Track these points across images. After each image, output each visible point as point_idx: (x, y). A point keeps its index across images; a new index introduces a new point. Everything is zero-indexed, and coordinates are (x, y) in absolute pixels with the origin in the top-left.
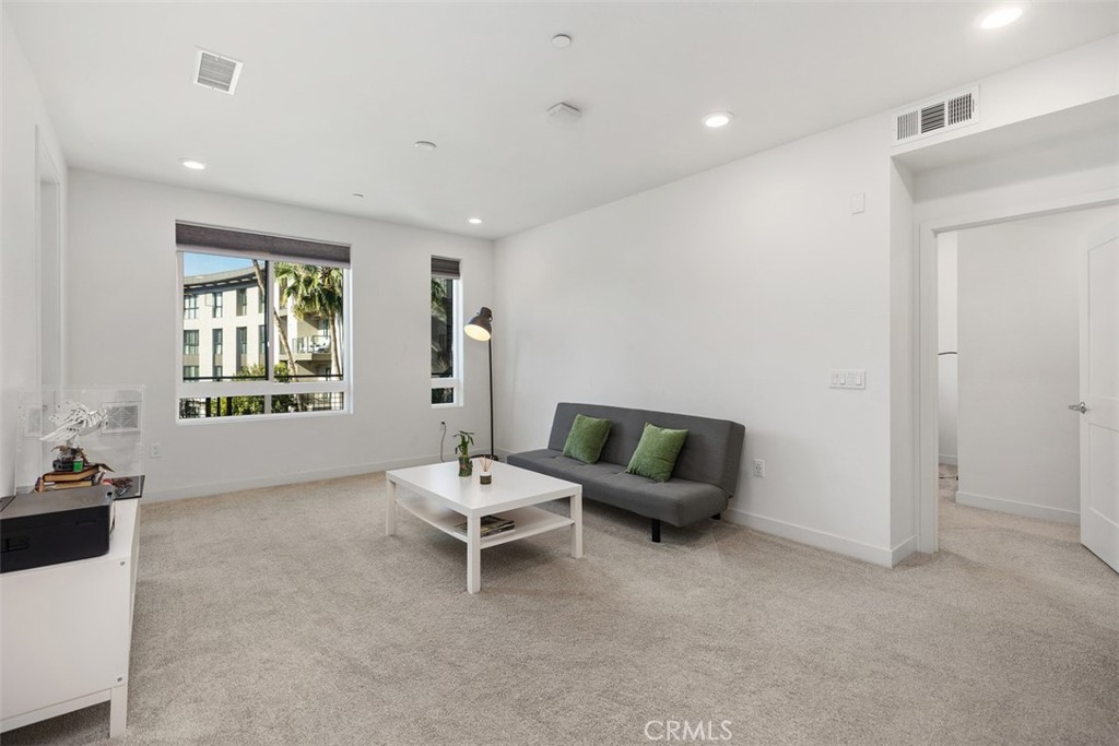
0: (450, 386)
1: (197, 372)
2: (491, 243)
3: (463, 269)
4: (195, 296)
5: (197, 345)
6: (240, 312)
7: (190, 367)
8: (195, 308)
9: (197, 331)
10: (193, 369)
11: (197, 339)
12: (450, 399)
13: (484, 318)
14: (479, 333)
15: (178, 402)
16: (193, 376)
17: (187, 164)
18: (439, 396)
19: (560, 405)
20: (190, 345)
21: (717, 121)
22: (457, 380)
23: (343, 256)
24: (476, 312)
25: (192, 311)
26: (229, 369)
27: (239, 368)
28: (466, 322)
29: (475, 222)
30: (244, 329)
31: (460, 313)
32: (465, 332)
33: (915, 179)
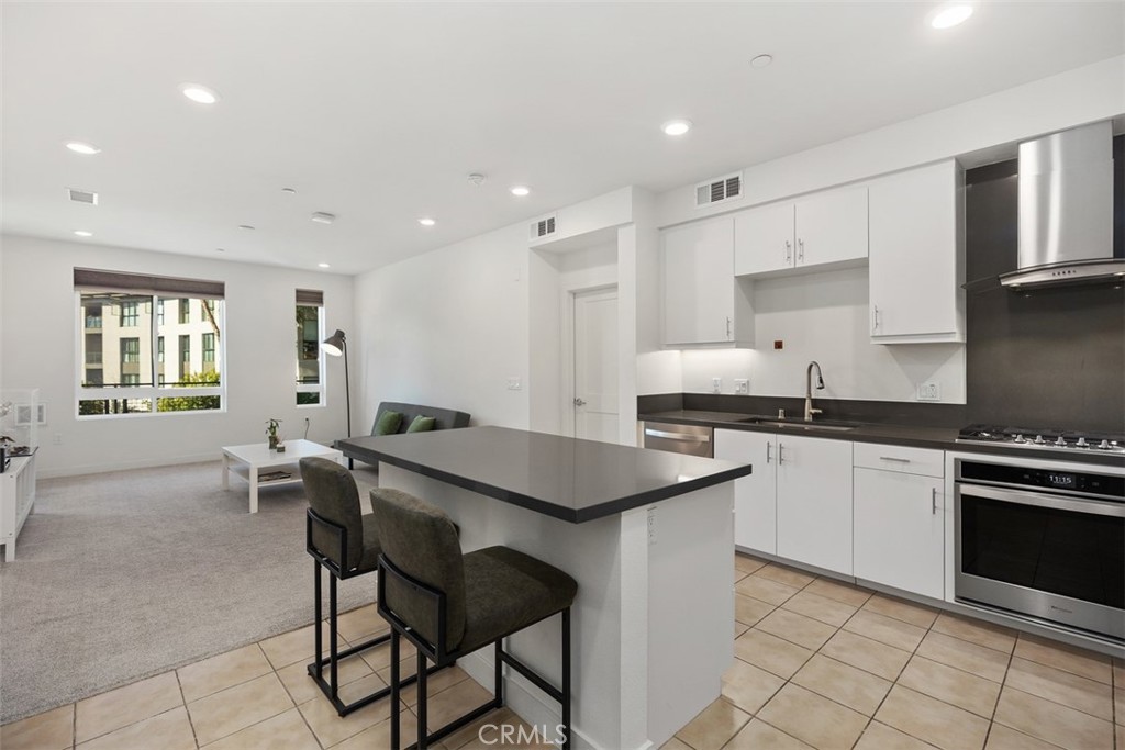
0: (316, 391)
2: (351, 279)
3: (326, 298)
4: (135, 304)
5: (137, 353)
6: (182, 320)
7: (130, 375)
8: (135, 316)
9: (137, 339)
10: (133, 377)
11: (137, 347)
12: (316, 401)
13: (338, 339)
14: (335, 351)
15: (78, 403)
16: (133, 382)
17: (78, 233)
18: (303, 398)
19: (382, 404)
20: (129, 353)
22: (321, 388)
23: (218, 291)
24: (333, 334)
25: (132, 319)
26: (172, 375)
27: (182, 375)
28: (327, 342)
29: (324, 266)
30: (187, 337)
31: (323, 333)
32: (326, 350)
33: (561, 257)
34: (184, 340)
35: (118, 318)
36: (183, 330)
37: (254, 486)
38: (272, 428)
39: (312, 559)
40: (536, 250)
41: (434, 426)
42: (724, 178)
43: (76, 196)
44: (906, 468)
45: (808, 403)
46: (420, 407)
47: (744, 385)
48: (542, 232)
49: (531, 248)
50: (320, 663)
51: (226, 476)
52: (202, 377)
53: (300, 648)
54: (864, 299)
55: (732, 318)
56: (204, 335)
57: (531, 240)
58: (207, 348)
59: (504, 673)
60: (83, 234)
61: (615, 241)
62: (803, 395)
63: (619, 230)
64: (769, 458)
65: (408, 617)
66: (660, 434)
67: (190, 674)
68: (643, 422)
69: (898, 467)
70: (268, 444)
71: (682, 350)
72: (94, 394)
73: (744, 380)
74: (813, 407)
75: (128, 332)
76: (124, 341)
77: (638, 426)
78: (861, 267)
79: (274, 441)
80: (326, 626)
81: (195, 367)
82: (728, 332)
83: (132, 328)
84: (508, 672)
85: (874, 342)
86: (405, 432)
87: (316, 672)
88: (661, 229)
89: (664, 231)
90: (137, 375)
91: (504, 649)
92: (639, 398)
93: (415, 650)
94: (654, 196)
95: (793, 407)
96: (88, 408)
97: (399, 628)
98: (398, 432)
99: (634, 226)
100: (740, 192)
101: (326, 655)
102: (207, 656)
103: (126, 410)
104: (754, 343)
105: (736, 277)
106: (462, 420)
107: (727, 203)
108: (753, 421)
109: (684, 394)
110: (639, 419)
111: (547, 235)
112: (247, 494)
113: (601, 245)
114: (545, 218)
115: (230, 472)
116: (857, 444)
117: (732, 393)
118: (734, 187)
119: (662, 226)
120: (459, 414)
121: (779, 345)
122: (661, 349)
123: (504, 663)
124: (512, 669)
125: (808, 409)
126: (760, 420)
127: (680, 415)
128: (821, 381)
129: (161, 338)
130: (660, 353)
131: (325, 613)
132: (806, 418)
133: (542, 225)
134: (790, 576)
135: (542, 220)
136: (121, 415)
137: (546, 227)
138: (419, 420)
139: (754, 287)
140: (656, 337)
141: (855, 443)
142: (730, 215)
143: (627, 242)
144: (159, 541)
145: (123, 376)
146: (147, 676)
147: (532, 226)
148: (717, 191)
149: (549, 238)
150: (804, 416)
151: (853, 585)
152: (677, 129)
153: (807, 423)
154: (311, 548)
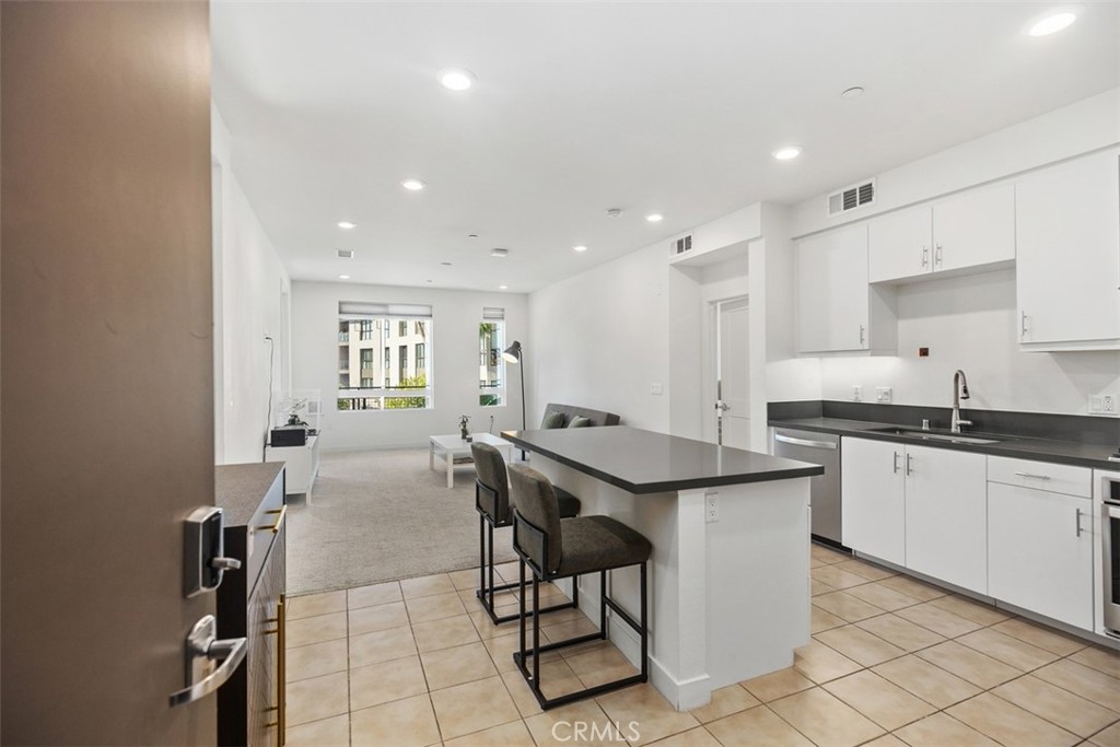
0: (495, 394)
1: (371, 383)
2: (526, 297)
5: (371, 361)
6: (402, 333)
7: (366, 380)
8: (370, 331)
9: (371, 350)
10: (369, 382)
11: (371, 356)
12: (494, 402)
13: (515, 349)
14: (512, 359)
15: (336, 401)
16: (369, 386)
18: (485, 400)
19: (549, 405)
20: (366, 361)
21: (581, 249)
22: (499, 391)
23: (428, 312)
24: (510, 346)
25: (368, 333)
26: (395, 382)
27: (401, 379)
28: (506, 352)
29: (503, 288)
30: (405, 347)
31: (502, 343)
32: (506, 358)
33: (701, 271)
34: (403, 349)
35: (358, 333)
36: (403, 341)
37: (451, 468)
38: (464, 423)
39: (478, 514)
40: (677, 266)
41: (589, 424)
42: (857, 186)
43: (341, 254)
44: (1047, 486)
45: (955, 414)
46: (578, 408)
47: (886, 393)
48: (680, 249)
49: (672, 265)
50: (483, 591)
51: (432, 458)
52: (416, 381)
53: (472, 580)
54: (1011, 303)
55: (866, 325)
56: (417, 345)
57: (670, 257)
58: (419, 357)
59: (607, 614)
60: (345, 277)
61: (745, 255)
62: (950, 405)
63: (751, 245)
64: (896, 468)
65: (528, 550)
66: (792, 440)
67: (407, 584)
68: (773, 428)
69: (1038, 484)
70: (461, 436)
71: (821, 358)
72: (344, 394)
73: (886, 389)
74: (961, 419)
75: (365, 345)
76: (363, 351)
77: (769, 431)
78: (1008, 268)
79: (465, 433)
80: (487, 569)
81: (410, 372)
82: (862, 340)
83: (368, 341)
84: (610, 613)
85: (1022, 350)
86: (566, 427)
87: (482, 595)
88: (794, 239)
89: (796, 242)
90: (371, 379)
91: (608, 595)
92: (769, 404)
93: (531, 571)
94: (786, 210)
95: (939, 418)
96: (342, 404)
97: (524, 558)
98: (562, 427)
99: (763, 241)
100: (873, 198)
101: (487, 587)
102: (417, 576)
103: (364, 407)
104: (896, 350)
105: (871, 284)
106: (612, 420)
107: (860, 210)
108: (893, 430)
109: (823, 401)
110: (769, 425)
111: (685, 252)
112: (446, 474)
113: (733, 259)
114: (683, 236)
115: (435, 457)
116: (992, 458)
117: (874, 401)
118: (867, 193)
119: (797, 235)
120: (609, 415)
121: (924, 352)
122: (795, 357)
123: (607, 606)
124: (614, 612)
125: (956, 421)
126: (902, 431)
127: (819, 423)
128: (965, 391)
129: (387, 349)
130: (794, 360)
131: (487, 561)
132: (953, 430)
133: (680, 243)
134: (918, 589)
135: (680, 239)
136: (362, 411)
137: (685, 244)
138: (577, 419)
139: (895, 293)
140: (788, 345)
141: (989, 456)
142: (864, 222)
143: (757, 255)
144: (390, 502)
145: (362, 380)
146: (383, 581)
147: (673, 244)
148: (849, 199)
149: (686, 255)
150: (951, 428)
151: (993, 606)
152: (787, 154)
153: (956, 435)
154: (478, 506)
